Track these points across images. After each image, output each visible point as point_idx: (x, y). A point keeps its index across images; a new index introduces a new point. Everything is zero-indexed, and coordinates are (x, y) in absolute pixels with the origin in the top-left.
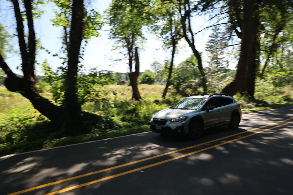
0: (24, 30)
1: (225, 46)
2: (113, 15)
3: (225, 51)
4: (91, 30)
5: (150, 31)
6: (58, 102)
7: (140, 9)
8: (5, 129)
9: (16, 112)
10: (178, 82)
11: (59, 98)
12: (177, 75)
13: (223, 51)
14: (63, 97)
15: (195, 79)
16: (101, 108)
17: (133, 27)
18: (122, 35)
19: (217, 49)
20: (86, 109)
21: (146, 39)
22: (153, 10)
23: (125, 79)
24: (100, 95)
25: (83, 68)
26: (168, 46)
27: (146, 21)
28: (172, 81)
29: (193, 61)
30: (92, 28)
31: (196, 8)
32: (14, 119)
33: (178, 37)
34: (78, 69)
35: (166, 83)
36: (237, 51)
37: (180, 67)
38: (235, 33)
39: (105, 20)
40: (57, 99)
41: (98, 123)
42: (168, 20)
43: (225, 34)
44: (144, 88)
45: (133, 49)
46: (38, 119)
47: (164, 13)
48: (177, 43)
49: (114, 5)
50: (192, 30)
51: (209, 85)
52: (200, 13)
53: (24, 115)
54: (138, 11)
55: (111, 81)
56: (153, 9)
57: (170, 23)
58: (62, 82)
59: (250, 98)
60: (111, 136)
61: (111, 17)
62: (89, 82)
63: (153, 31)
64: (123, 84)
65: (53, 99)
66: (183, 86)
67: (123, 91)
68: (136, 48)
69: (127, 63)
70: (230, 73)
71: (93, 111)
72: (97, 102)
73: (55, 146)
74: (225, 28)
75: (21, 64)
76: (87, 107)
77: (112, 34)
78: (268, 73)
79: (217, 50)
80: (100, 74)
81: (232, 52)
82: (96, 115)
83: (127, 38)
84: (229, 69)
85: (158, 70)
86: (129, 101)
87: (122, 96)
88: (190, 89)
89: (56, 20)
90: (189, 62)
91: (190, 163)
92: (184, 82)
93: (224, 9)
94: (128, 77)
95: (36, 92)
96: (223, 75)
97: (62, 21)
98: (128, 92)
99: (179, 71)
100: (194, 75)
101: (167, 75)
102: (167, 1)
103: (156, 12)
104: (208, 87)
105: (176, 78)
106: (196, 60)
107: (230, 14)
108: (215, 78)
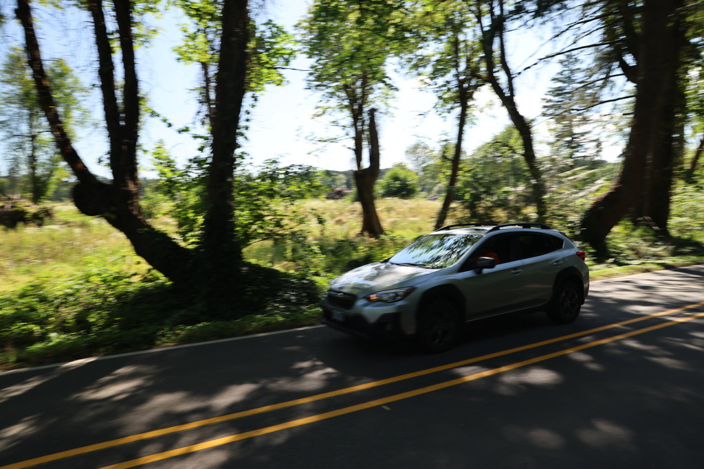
0: (114, 73)
2: (316, 34)
3: (593, 114)
4: (265, 71)
5: (406, 70)
6: (188, 240)
7: (380, 16)
8: (75, 300)
9: (96, 261)
10: (474, 192)
11: (191, 230)
12: (471, 177)
13: (587, 114)
14: (201, 229)
15: (515, 186)
16: (289, 254)
17: (364, 61)
18: (337, 81)
19: (572, 111)
20: (254, 257)
21: (396, 89)
22: (413, 19)
23: (344, 186)
24: (287, 225)
25: (246, 161)
26: (449, 106)
27: (396, 45)
28: (458, 190)
29: (512, 142)
30: (268, 66)
31: (519, 10)
32: (91, 279)
33: (473, 82)
34: (235, 163)
35: (444, 194)
36: (624, 114)
37: (477, 157)
38: (620, 68)
39: (298, 47)
40: (187, 232)
41: (281, 290)
42: (449, 42)
43: (594, 74)
44: (391, 208)
45: (363, 114)
46: (145, 280)
47: (438, 26)
48: (470, 97)
49: (318, 8)
50: (508, 65)
51: (551, 199)
53: (114, 270)
54: (375, 22)
55: (313, 190)
56: (414, 15)
57: (454, 49)
58: (198, 194)
59: (657, 233)
60: (312, 321)
61: (312, 37)
62: (261, 193)
63: (411, 68)
64: (340, 198)
65: (177, 233)
66: (487, 201)
67: (341, 214)
68: (372, 112)
69: (349, 148)
70: (603, 169)
71: (270, 262)
72: (278, 240)
73: (182, 341)
74: (593, 56)
75: (109, 153)
76: (256, 253)
77: (314, 79)
79: (570, 113)
80: (287, 173)
81: (612, 118)
82: (277, 271)
83: (350, 88)
84: (603, 159)
85: (423, 163)
86: (354, 238)
87: (338, 227)
88: (504, 210)
89: (185, 49)
90: (500, 144)
91: (503, 390)
92: (489, 192)
93: (590, 8)
94: (353, 181)
95: (140, 217)
96: (587, 176)
97: (200, 51)
98: (351, 217)
99: (477, 167)
100: (512, 175)
101: (446, 177)
103: (419, 23)
104: (549, 205)
105: (468, 183)
106: (518, 139)
107: (607, 23)
108: (566, 182)
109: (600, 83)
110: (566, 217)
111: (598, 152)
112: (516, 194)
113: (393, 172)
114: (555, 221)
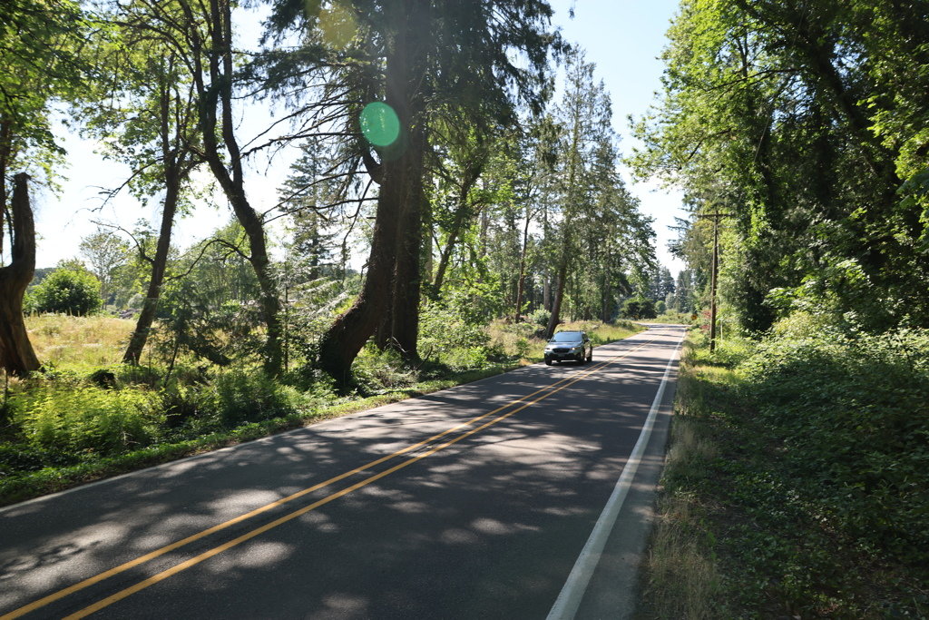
1: (338, 199)
3: (338, 214)
12: (181, 285)
15: (243, 299)
26: (152, 185)
28: (162, 303)
35: (141, 309)
36: (370, 218)
37: (193, 259)
38: (366, 165)
42: (153, 97)
43: (337, 167)
44: (54, 329)
45: (5, 181)
47: (138, 70)
48: (185, 175)
51: (286, 318)
57: (160, 108)
59: (404, 357)
63: (92, 123)
78: (452, 284)
84: (350, 268)
85: (112, 262)
88: (227, 331)
90: (220, 242)
93: (333, 91)
96: (329, 288)
99: (189, 272)
100: (237, 284)
101: (143, 284)
102: (151, 31)
103: (106, 61)
104: (283, 325)
105: (175, 294)
106: (244, 238)
107: (351, 111)
108: (305, 296)
109: (344, 178)
110: (303, 340)
111: (344, 259)
112: (242, 310)
113: (60, 275)
114: (291, 346)
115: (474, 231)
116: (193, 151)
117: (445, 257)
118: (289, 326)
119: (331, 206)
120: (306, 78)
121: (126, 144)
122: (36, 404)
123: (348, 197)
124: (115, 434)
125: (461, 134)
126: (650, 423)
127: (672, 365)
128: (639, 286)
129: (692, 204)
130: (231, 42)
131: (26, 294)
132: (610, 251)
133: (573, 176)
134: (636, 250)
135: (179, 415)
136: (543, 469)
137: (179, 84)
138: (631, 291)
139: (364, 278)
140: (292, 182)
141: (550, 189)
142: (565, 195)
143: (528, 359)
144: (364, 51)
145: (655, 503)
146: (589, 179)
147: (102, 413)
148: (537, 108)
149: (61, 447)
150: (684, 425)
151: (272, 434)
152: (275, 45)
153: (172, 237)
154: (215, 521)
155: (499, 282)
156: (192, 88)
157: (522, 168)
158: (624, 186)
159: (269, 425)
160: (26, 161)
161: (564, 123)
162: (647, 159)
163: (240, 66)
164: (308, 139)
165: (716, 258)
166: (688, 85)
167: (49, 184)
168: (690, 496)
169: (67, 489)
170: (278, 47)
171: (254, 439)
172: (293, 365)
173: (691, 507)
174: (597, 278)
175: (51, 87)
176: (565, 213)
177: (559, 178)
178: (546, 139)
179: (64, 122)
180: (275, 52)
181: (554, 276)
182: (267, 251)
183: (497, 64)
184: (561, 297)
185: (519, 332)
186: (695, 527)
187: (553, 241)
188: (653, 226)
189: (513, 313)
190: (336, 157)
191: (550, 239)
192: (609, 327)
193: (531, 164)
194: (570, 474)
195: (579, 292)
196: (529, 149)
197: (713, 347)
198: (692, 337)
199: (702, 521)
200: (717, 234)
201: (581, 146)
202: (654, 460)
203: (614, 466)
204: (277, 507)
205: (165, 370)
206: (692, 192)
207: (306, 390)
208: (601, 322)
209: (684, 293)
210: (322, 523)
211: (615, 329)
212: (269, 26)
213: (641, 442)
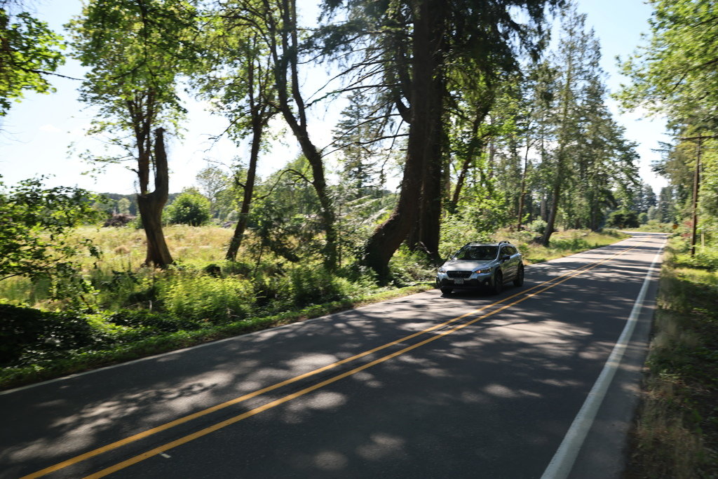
1: (377, 136)
2: (91, 39)
3: (376, 148)
7: (168, 31)
10: (265, 220)
12: (264, 204)
13: (373, 148)
15: (308, 213)
16: (55, 290)
17: (149, 77)
18: (118, 94)
22: (205, 39)
23: (128, 211)
24: (51, 256)
26: (243, 131)
27: (186, 63)
28: (251, 217)
29: (304, 170)
30: (26, 68)
31: (309, 45)
35: (237, 221)
36: (401, 150)
37: (271, 184)
38: (397, 109)
39: (69, 49)
41: (42, 334)
42: (243, 67)
43: (377, 111)
44: (182, 235)
45: (150, 134)
47: (232, 49)
48: (265, 123)
49: (93, 10)
50: (301, 96)
52: (320, 58)
54: (162, 36)
55: (86, 216)
57: (247, 75)
59: (429, 257)
60: (83, 367)
61: (88, 41)
63: (203, 89)
64: (122, 225)
66: (279, 229)
67: (124, 242)
68: (160, 133)
69: (134, 170)
71: (28, 301)
76: (8, 290)
77: (89, 89)
78: (466, 201)
81: (392, 152)
82: (37, 311)
83: (136, 105)
85: (216, 188)
86: (137, 269)
87: (118, 257)
88: (296, 237)
90: (292, 171)
91: (289, 419)
92: (280, 220)
94: (137, 206)
96: (372, 204)
98: (134, 245)
99: (270, 194)
100: (304, 202)
101: (239, 203)
102: (241, 20)
103: (212, 45)
104: (338, 232)
105: (260, 209)
106: (308, 167)
107: (386, 67)
108: (354, 211)
109: (381, 120)
110: (352, 243)
111: (382, 182)
112: (307, 221)
113: (184, 197)
114: (344, 248)
115: (484, 158)
116: (272, 105)
117: (461, 179)
118: (342, 233)
119: (372, 142)
120: (352, 44)
121: (225, 103)
122: (172, 287)
123: (384, 135)
124: (222, 310)
125: (473, 81)
126: (635, 315)
127: (655, 267)
128: (625, 201)
129: (675, 129)
130: (296, 22)
131: (163, 210)
132: (598, 172)
133: (566, 111)
134: (622, 171)
135: (265, 297)
136: (542, 348)
137: (260, 57)
138: (616, 205)
139: (398, 197)
140: (342, 125)
141: (546, 122)
142: (560, 126)
143: (528, 260)
144: (395, 20)
145: (641, 382)
146: (580, 113)
147: (213, 294)
148: (535, 56)
149: (188, 316)
150: (666, 318)
151: (331, 313)
152: (329, 21)
153: (257, 169)
154: (292, 374)
155: (504, 199)
156: (269, 59)
157: (523, 106)
158: (611, 117)
159: (329, 306)
160: (162, 119)
161: (559, 67)
162: (633, 92)
163: (305, 38)
164: (354, 92)
165: (698, 175)
166: (675, 24)
167: (177, 134)
168: (674, 379)
169: (194, 345)
170: (330, 24)
171: (318, 316)
172: (346, 263)
173: (676, 387)
174: (587, 194)
175: (177, 66)
176: (559, 142)
177: (554, 112)
178: (544, 81)
179: (186, 90)
180: (328, 27)
181: (550, 193)
182: (326, 177)
183: (502, 22)
184: (555, 210)
185: (520, 239)
186: (680, 404)
187: (549, 164)
188: (637, 150)
189: (516, 223)
190: (375, 104)
191: (546, 163)
192: (597, 235)
193: (532, 102)
194: (565, 353)
195: (570, 206)
196: (529, 90)
197: (693, 252)
198: (673, 243)
199: (686, 401)
200: (699, 154)
201: (574, 84)
202: (640, 345)
203: (603, 348)
204: (337, 366)
205: (254, 265)
206: (676, 118)
207: (354, 281)
208: (590, 230)
209: (666, 206)
210: (369, 380)
211: (602, 236)
212: (324, 6)
213: (627, 330)
